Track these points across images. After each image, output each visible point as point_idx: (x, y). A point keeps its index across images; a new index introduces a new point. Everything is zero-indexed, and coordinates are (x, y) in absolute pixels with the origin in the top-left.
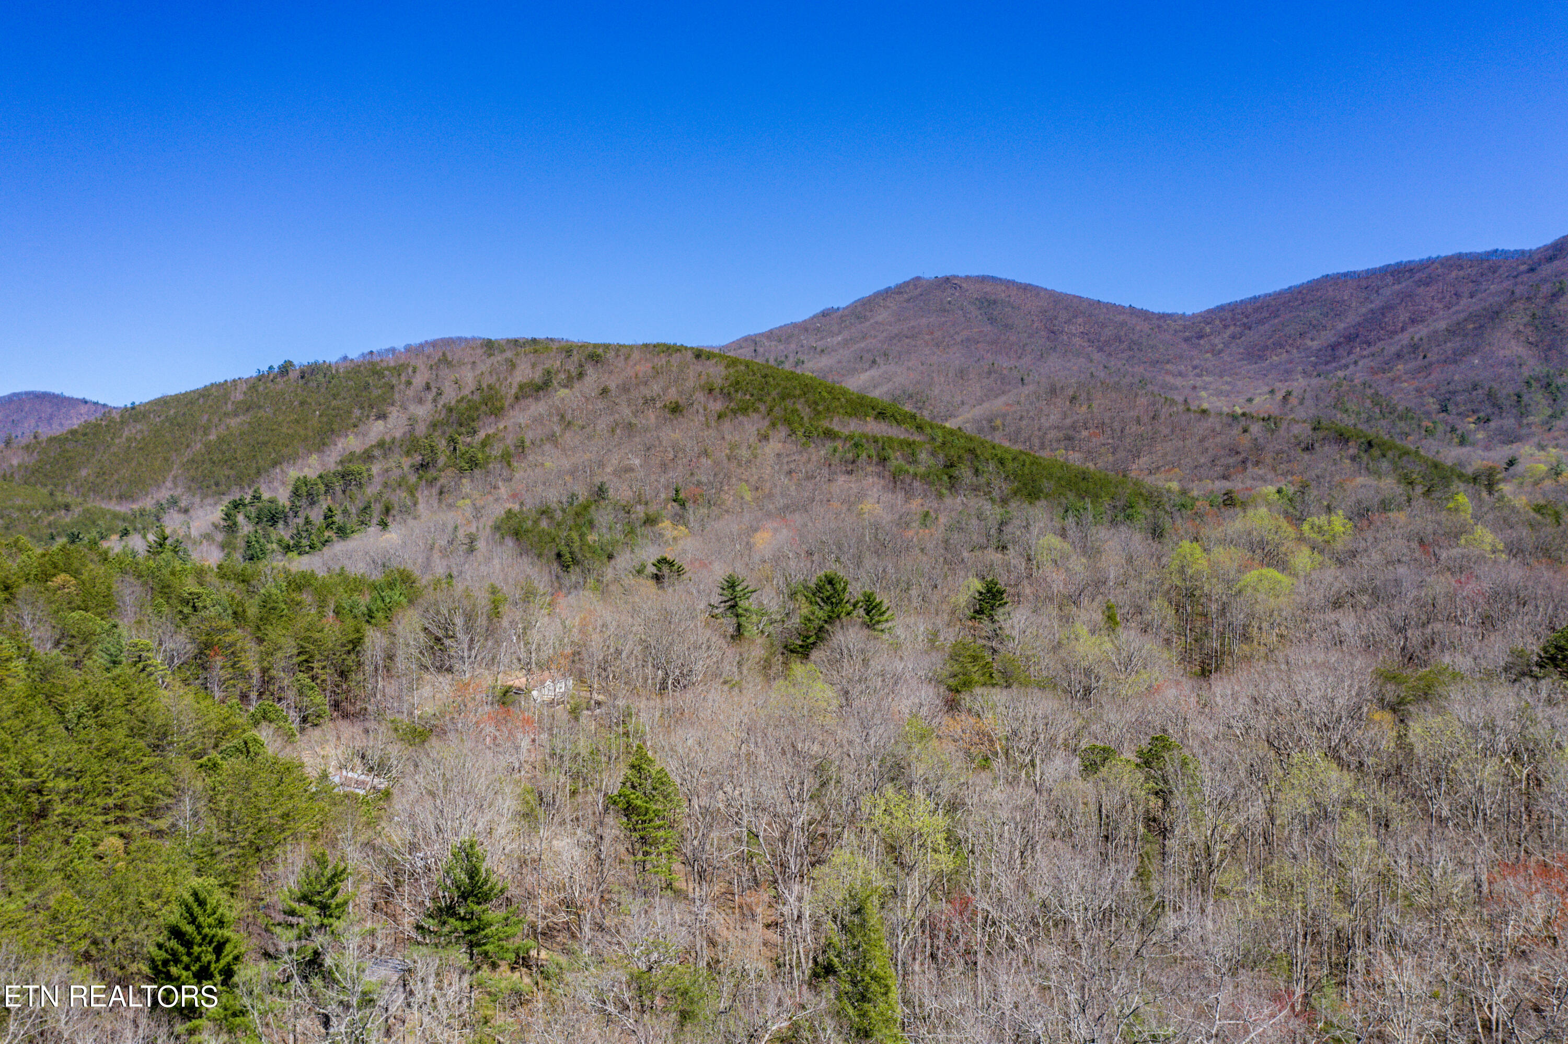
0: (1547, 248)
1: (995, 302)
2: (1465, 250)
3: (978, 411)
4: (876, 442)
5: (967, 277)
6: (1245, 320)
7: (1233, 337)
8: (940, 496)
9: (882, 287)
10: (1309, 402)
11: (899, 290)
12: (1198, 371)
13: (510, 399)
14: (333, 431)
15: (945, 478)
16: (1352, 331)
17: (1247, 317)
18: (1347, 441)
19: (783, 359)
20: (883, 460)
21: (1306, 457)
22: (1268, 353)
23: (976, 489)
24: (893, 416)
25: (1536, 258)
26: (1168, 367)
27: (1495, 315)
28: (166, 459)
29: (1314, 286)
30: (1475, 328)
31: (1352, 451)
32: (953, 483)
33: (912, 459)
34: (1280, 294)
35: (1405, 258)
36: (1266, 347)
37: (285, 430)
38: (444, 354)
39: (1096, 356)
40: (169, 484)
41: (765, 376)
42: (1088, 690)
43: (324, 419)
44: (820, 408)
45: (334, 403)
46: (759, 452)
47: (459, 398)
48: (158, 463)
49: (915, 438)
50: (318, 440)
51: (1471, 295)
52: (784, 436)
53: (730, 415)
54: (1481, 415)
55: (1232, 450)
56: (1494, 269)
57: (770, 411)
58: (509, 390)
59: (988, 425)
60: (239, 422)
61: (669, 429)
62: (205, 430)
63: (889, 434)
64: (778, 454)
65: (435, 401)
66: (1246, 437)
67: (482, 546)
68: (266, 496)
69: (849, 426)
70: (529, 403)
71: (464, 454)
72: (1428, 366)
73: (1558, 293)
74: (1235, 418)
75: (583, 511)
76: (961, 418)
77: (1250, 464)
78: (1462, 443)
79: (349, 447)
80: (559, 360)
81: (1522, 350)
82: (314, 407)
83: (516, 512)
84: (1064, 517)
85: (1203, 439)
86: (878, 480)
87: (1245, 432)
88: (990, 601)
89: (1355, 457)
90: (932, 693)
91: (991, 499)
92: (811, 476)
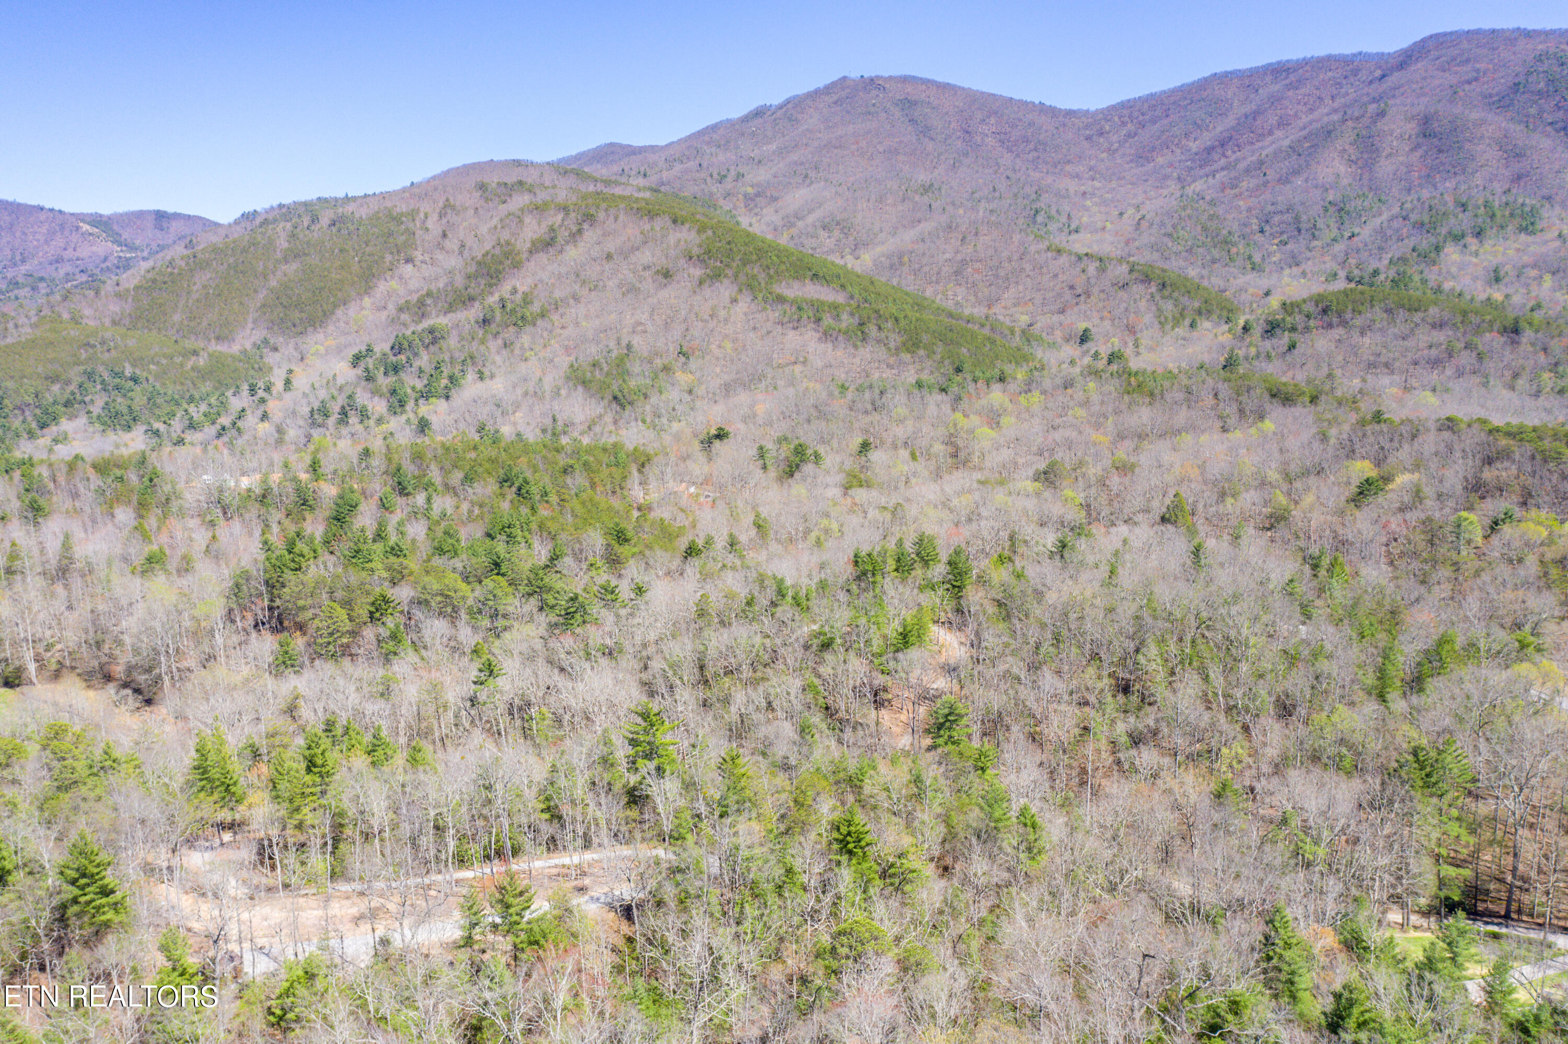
0: (1400, 53)
1: (916, 103)
3: (893, 244)
4: (814, 305)
5: (890, 77)
6: (1141, 118)
7: (1129, 135)
8: (855, 347)
9: (811, 88)
10: (1154, 228)
11: (828, 89)
12: (1091, 173)
13: (524, 256)
14: (374, 276)
15: (859, 333)
16: (1226, 134)
17: (1143, 114)
18: (1150, 281)
19: (725, 173)
20: (818, 320)
21: (1119, 294)
22: (1155, 154)
23: (879, 341)
24: (824, 277)
25: (1391, 62)
26: (1068, 168)
27: (1328, 133)
28: (242, 304)
29: (1203, 84)
30: (1312, 146)
31: (1152, 290)
32: (865, 338)
33: (837, 317)
34: (1174, 91)
35: (1285, 58)
36: (1153, 149)
37: (333, 276)
38: (447, 200)
39: (1007, 159)
40: (250, 325)
41: (729, 243)
43: (364, 264)
44: (772, 272)
45: (368, 250)
46: (732, 312)
47: (483, 252)
48: (236, 306)
49: (840, 298)
50: (363, 283)
51: (1333, 98)
52: (749, 300)
53: (708, 281)
54: (1285, 237)
55: (1072, 287)
56: (1355, 72)
57: (736, 277)
58: (523, 243)
59: (897, 261)
60: (292, 268)
61: (663, 294)
62: (265, 276)
63: (823, 297)
64: (745, 314)
65: (461, 253)
66: (1084, 277)
67: (563, 392)
68: (377, 349)
69: (793, 290)
70: (542, 257)
71: (513, 311)
72: (1265, 184)
73: (1382, 114)
74: (1080, 258)
75: (620, 363)
76: (879, 249)
77: (1082, 298)
78: (1253, 269)
79: (394, 290)
80: (560, 216)
81: (1342, 169)
82: (352, 253)
83: (576, 365)
84: (914, 388)
85: (1054, 276)
86: (815, 335)
87: (1084, 270)
88: (865, 447)
89: (1152, 295)
90: (838, 491)
91: (889, 349)
92: (769, 332)
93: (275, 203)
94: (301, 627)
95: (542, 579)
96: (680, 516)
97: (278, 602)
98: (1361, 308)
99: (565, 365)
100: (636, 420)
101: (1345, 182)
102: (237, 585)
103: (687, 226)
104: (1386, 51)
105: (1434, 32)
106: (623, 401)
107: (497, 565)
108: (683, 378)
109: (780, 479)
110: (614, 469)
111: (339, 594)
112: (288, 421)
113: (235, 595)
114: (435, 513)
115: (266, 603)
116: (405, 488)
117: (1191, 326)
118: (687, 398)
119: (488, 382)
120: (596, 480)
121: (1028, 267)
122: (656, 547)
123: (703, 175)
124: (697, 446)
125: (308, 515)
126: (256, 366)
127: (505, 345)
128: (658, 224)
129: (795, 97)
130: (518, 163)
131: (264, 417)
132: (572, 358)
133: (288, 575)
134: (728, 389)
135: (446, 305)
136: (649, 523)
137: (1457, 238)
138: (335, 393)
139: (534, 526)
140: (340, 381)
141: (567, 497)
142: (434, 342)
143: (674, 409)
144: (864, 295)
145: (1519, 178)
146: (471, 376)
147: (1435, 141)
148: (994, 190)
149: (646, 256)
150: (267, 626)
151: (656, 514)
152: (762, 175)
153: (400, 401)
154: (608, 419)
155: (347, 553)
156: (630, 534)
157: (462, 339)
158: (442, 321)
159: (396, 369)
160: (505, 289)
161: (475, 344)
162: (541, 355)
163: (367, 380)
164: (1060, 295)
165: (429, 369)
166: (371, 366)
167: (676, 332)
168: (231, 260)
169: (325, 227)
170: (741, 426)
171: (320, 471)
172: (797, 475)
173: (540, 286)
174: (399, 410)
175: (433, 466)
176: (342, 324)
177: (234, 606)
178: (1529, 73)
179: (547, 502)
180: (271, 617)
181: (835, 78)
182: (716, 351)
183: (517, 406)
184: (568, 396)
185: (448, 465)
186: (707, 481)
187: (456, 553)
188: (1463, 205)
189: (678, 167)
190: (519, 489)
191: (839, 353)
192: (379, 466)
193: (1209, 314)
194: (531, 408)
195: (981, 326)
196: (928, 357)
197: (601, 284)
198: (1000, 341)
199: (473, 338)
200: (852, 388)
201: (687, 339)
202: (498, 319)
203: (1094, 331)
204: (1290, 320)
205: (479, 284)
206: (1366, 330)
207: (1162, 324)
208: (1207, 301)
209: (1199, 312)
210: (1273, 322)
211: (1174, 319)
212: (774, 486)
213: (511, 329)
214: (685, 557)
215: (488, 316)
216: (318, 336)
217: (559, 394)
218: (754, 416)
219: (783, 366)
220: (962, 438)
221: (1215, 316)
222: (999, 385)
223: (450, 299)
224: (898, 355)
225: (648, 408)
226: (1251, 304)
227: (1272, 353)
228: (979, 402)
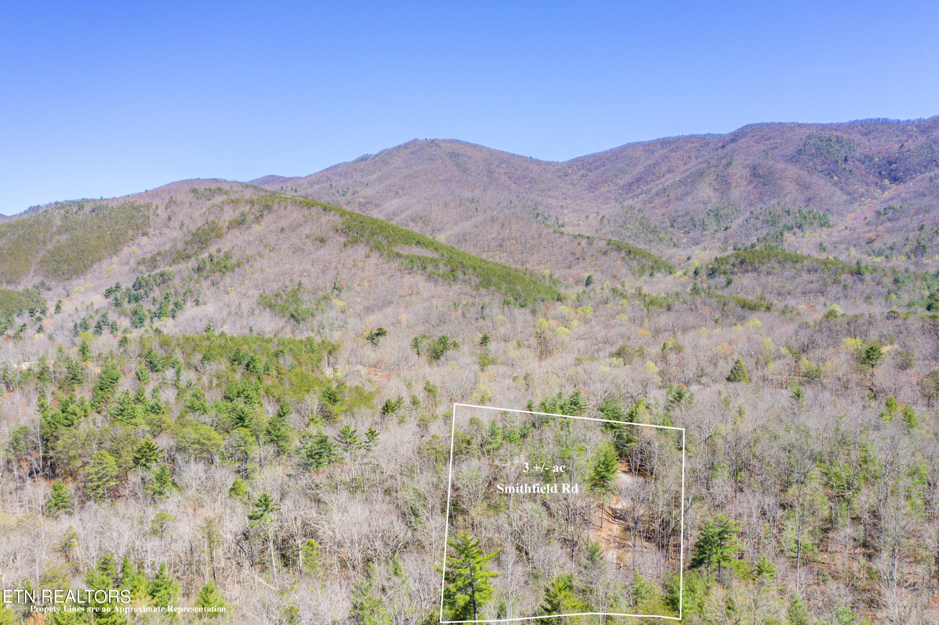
0: (731, 134)
1: (459, 155)
2: (695, 133)
3: (457, 229)
4: (420, 259)
5: (443, 140)
6: (589, 167)
7: (582, 176)
8: (450, 285)
9: (396, 145)
10: (612, 223)
11: (406, 146)
12: (564, 196)
13: (224, 230)
14: (120, 243)
15: (451, 276)
16: (639, 176)
17: (590, 165)
18: (621, 250)
19: (346, 190)
20: (424, 268)
21: (604, 257)
22: (599, 186)
23: (464, 281)
24: (423, 244)
25: (727, 139)
26: (549, 193)
27: (701, 174)
28: (27, 260)
29: (623, 149)
30: (692, 182)
31: (623, 255)
32: (455, 279)
33: (436, 267)
36: (598, 183)
37: (92, 243)
38: (171, 198)
39: (514, 187)
40: (32, 274)
41: (361, 223)
42: (513, 365)
43: (114, 236)
44: (390, 240)
45: (117, 227)
46: (366, 263)
47: (197, 227)
48: (22, 262)
49: (436, 256)
50: (113, 248)
51: (696, 158)
52: (377, 256)
53: (350, 245)
54: (687, 229)
55: (573, 254)
56: (707, 144)
57: (368, 242)
58: (223, 223)
59: (463, 238)
60: (64, 238)
61: (321, 252)
62: (44, 243)
63: (425, 255)
64: (376, 265)
65: (181, 229)
66: (579, 247)
67: (256, 312)
68: (124, 287)
69: (405, 251)
70: (236, 232)
71: (218, 263)
72: (669, 201)
73: (729, 164)
74: (575, 237)
75: (294, 294)
76: (449, 233)
77: (580, 260)
78: (674, 246)
79: (134, 253)
80: (248, 207)
81: (711, 193)
82: (106, 229)
83: (264, 296)
84: (503, 305)
85: (561, 247)
86: (423, 277)
87: (579, 244)
88: (485, 340)
89: (623, 258)
90: (477, 367)
91: (471, 286)
92: (392, 276)
93: (53, 201)
94: (73, 474)
95: (279, 430)
96: (368, 385)
97: (51, 453)
98: (763, 261)
99: (257, 297)
100: (307, 329)
101: (714, 200)
102: (16, 440)
103: (333, 213)
104: (723, 133)
105: (748, 123)
106: (298, 317)
107: (241, 419)
108: (338, 303)
109: (430, 362)
110: (311, 354)
111: (108, 444)
112: (57, 333)
113: (14, 448)
114: (183, 384)
115: (41, 454)
116: (155, 367)
117: (651, 275)
118: (341, 316)
119: (202, 307)
120: (301, 361)
121: (544, 242)
122: (358, 407)
123: (333, 191)
124: (363, 341)
125: (76, 386)
126: (35, 299)
127: (213, 284)
128: (314, 210)
129: (386, 150)
130: (216, 180)
131: (40, 330)
132: (261, 292)
133: (62, 430)
134: (369, 310)
135: (171, 261)
137: (790, 229)
138: (93, 314)
139: (262, 391)
140: (96, 307)
141: (282, 372)
142: (164, 282)
143: (333, 323)
144: (450, 254)
145: (809, 200)
146: (189, 304)
147: (761, 180)
148: (511, 202)
149: (306, 230)
150: (41, 473)
151: (351, 384)
152: (369, 192)
153: (140, 319)
154: (288, 329)
155: (113, 412)
156: (338, 397)
157: (183, 280)
158: (168, 269)
159: (137, 299)
160: (213, 250)
161: (192, 284)
162: (239, 290)
163: (116, 305)
164: (566, 259)
165: (160, 299)
166: (119, 296)
167: (330, 276)
168: (21, 232)
169: (88, 213)
170: (392, 328)
171: (88, 354)
172: (443, 358)
173: (236, 248)
174: (139, 325)
175: (178, 351)
176: (97, 273)
177: (12, 457)
178: (805, 145)
179: (269, 375)
180: (44, 467)
181: (410, 140)
182: (358, 288)
183: (224, 321)
184: (260, 314)
185: (189, 351)
187: (205, 411)
188: (787, 212)
189: (316, 187)
190: (247, 365)
191: (439, 288)
192: (134, 351)
193: (659, 269)
194: (234, 323)
195: (525, 274)
196: (497, 291)
197: (277, 247)
198: (539, 283)
199: (191, 280)
200: (461, 306)
201: (338, 279)
202: (208, 268)
203: (594, 278)
204: (723, 267)
205: (193, 248)
206: (769, 273)
207: (633, 274)
208: (656, 262)
209: (652, 268)
210: (712, 269)
211: (639, 271)
212: (427, 366)
213: (217, 274)
214: (384, 413)
215: (201, 266)
216: (80, 281)
217: (253, 313)
218: (399, 322)
219: (404, 297)
220: (548, 334)
221: (663, 270)
222: (559, 302)
223: (173, 257)
224: (478, 290)
225: (315, 323)
226: (680, 264)
227: (718, 286)
228: (552, 312)
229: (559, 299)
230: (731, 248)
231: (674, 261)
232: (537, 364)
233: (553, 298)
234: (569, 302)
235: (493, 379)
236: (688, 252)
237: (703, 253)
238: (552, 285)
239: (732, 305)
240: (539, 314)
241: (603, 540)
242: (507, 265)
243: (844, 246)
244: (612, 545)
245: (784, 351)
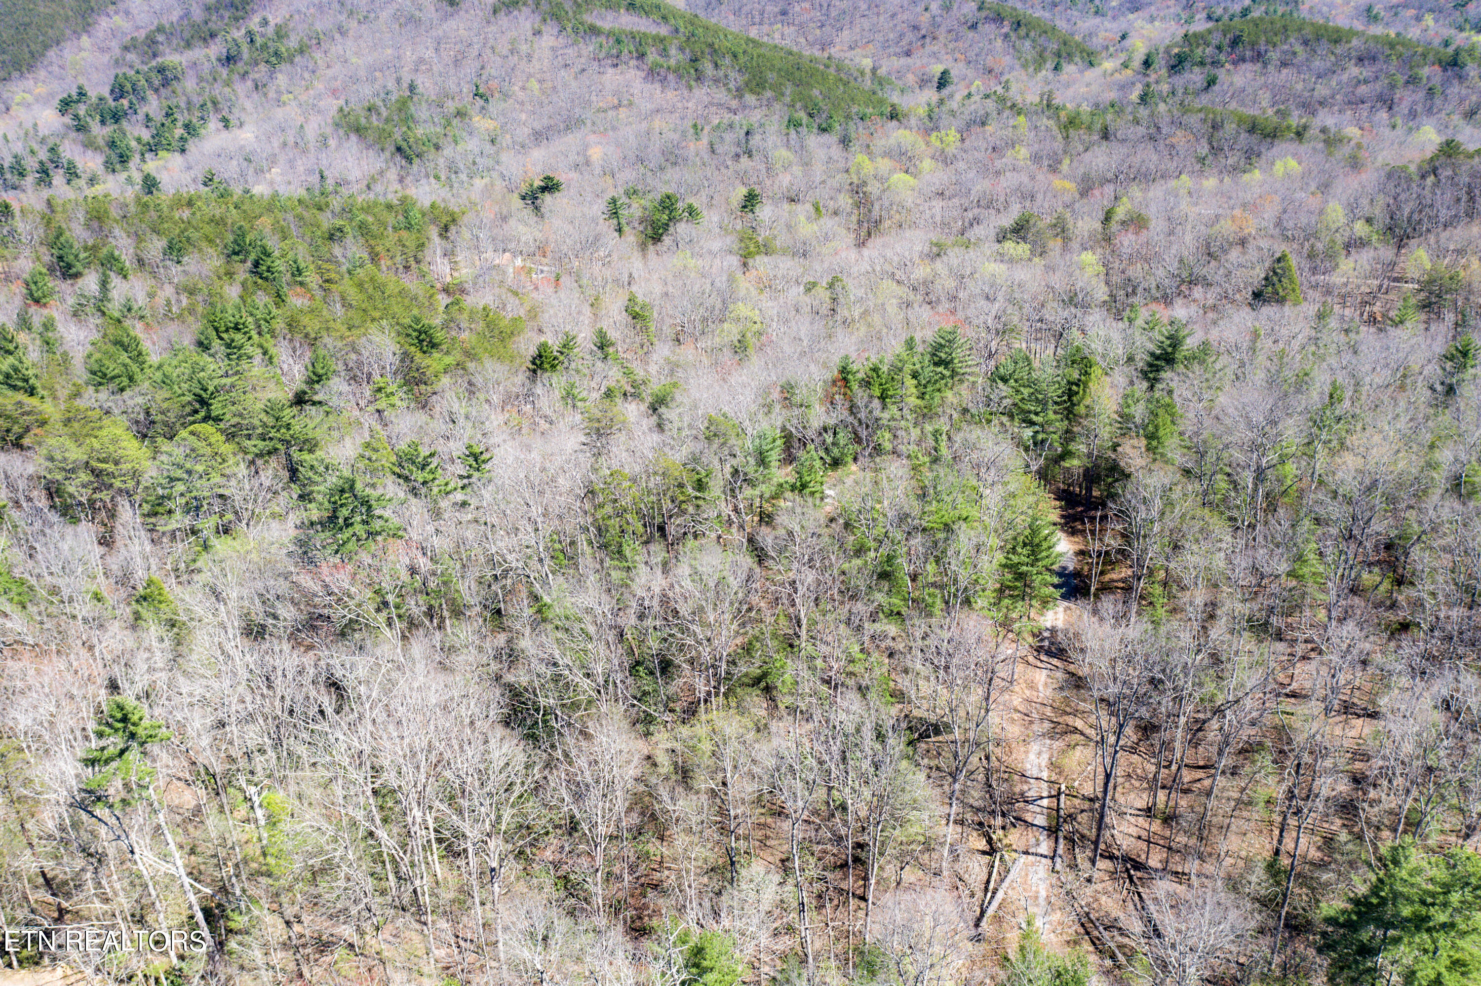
4: (634, 38)
8: (690, 88)
14: (92, 10)
15: (692, 71)
18: (1002, 20)
20: (642, 56)
21: (971, 34)
23: (716, 81)
24: (642, 7)
31: (1006, 30)
32: (699, 77)
33: (664, 53)
42: (805, 253)
44: (580, 1)
46: (536, 46)
49: (664, 31)
50: (80, 20)
52: (555, 31)
53: (504, 9)
55: (915, 27)
61: (452, 23)
63: (643, 29)
64: (553, 49)
67: (332, 143)
68: (93, 94)
69: (607, 21)
71: (264, 47)
75: (402, 106)
77: (928, 40)
78: (1097, 13)
79: (119, 27)
83: (346, 110)
84: (788, 127)
85: (893, 16)
86: (639, 73)
87: (926, 9)
88: (750, 201)
89: (1006, 36)
90: (734, 261)
91: (729, 90)
92: (584, 70)
95: (288, 427)
96: (512, 302)
98: (1275, 39)
99: (333, 112)
100: (427, 176)
106: (409, 151)
107: (204, 401)
108: (482, 125)
109: (643, 247)
110: (404, 234)
114: (113, 305)
116: (69, 266)
117: (1056, 68)
118: (488, 148)
119: (236, 132)
120: (379, 249)
122: (485, 357)
124: (516, 202)
127: (257, 88)
132: (341, 102)
134: (539, 136)
135: (181, 44)
136: (465, 316)
138: (35, 147)
139: (279, 325)
140: (43, 131)
141: (333, 275)
142: (166, 83)
143: (474, 163)
144: (691, 28)
146: (213, 124)
151: (477, 300)
153: (121, 156)
154: (392, 175)
156: (439, 336)
157: (201, 79)
158: (175, 59)
159: (116, 117)
160: (254, 23)
161: (217, 86)
162: (303, 98)
163: (78, 130)
164: (901, 36)
165: (158, 117)
166: (82, 113)
167: (470, 68)
170: (573, 175)
172: (667, 240)
173: (297, 17)
174: (118, 167)
175: (119, 231)
176: (55, 69)
179: (301, 284)
182: (521, 95)
183: (273, 160)
184: (340, 145)
185: (143, 229)
186: (541, 250)
190: (256, 264)
191: (670, 94)
192: (30, 233)
193: (1070, 57)
194: (291, 163)
195: (827, 67)
196: (776, 99)
197: (372, 15)
198: (852, 83)
199: (215, 79)
200: (707, 129)
201: (484, 77)
202: (246, 56)
203: (953, 73)
204: (1199, 52)
205: (222, 17)
206: (1284, 64)
207: (1025, 66)
208: (1065, 44)
209: (1058, 55)
210: (1178, 55)
211: (1035, 61)
212: (637, 255)
213: (263, 67)
214: (534, 371)
215: (233, 52)
216: (25, 82)
217: (326, 145)
218: (588, 163)
219: (605, 111)
220: (873, 188)
221: (1077, 59)
222: (894, 123)
223: (186, 35)
224: (741, 97)
225: (441, 161)
226: (1107, 48)
227: (1191, 87)
228: (880, 143)
229: (893, 116)
230: (1201, 16)
231: (1097, 42)
232: (853, 254)
233: (882, 114)
234: (913, 122)
235: (766, 286)
236: (1121, 24)
237: (1149, 26)
238: (877, 88)
239: (1230, 128)
240: (855, 147)
241: (1016, 716)
242: (795, 49)
243: (1412, 12)
244: (1036, 727)
245: (1360, 229)
